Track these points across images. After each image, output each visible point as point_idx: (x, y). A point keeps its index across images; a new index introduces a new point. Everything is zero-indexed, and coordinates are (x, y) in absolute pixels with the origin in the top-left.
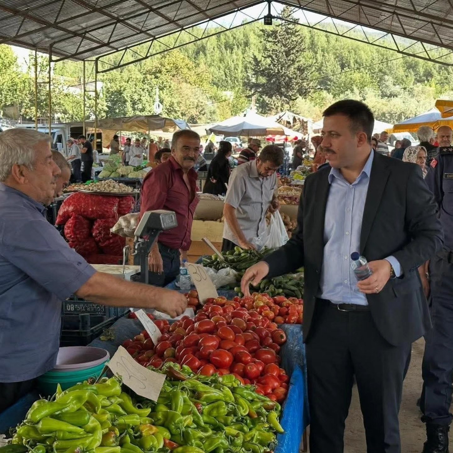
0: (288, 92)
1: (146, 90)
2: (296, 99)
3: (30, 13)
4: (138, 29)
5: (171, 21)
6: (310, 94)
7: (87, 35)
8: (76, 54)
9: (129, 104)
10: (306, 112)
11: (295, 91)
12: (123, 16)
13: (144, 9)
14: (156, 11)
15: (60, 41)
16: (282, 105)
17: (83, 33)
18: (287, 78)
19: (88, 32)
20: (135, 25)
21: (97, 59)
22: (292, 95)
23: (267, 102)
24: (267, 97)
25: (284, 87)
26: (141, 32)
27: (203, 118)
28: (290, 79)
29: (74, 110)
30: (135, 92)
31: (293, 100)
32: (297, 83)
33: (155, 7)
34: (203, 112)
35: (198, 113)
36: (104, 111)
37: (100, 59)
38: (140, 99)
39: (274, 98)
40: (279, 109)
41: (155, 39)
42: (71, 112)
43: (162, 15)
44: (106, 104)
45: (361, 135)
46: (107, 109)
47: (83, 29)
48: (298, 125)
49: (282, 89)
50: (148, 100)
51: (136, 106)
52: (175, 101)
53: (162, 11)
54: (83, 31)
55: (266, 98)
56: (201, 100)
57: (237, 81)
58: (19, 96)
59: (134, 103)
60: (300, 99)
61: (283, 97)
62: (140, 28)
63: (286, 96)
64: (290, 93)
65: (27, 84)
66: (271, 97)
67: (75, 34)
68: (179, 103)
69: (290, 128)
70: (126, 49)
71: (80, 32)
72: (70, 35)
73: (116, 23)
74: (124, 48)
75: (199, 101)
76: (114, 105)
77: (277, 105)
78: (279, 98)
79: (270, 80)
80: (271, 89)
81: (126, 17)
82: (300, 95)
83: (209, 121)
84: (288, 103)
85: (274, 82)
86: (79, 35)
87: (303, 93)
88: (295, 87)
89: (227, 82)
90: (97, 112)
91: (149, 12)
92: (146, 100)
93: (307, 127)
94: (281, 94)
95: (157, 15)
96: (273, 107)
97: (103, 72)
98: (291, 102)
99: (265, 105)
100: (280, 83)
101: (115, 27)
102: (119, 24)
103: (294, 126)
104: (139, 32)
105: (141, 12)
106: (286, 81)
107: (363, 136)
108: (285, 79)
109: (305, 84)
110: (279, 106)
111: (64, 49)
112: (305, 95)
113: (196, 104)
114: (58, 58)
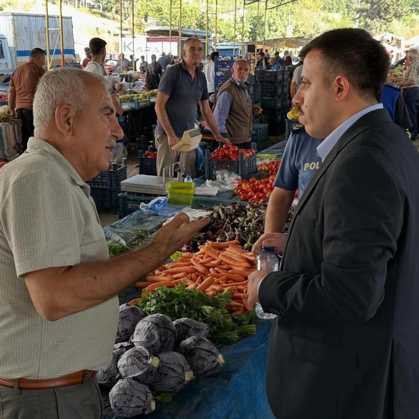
0: (386, 16)
1: (279, 15)
2: (391, 21)
6: (403, 17)
9: (266, 27)
10: (399, 31)
11: (392, 15)
16: (381, 26)
18: (386, 5)
22: (389, 18)
23: (369, 23)
24: (370, 20)
25: (383, 12)
28: (388, 5)
29: (227, 31)
30: (271, 17)
31: (390, 22)
32: (394, 9)
36: (248, 32)
38: (274, 23)
39: (375, 20)
40: (378, 29)
42: (224, 33)
44: (250, 26)
46: (250, 30)
48: (395, 42)
49: (381, 14)
50: (280, 23)
51: (271, 28)
52: (299, 23)
55: (368, 20)
56: (317, 22)
57: (341, 4)
58: (188, 21)
59: (270, 26)
60: (395, 20)
61: (382, 19)
63: (384, 19)
64: (388, 17)
65: (193, 12)
66: (372, 19)
68: (303, 25)
69: (389, 44)
75: (315, 22)
76: (255, 27)
77: (377, 26)
78: (379, 20)
79: (372, 6)
80: (373, 13)
82: (395, 18)
84: (386, 24)
85: (376, 8)
87: (398, 16)
88: (392, 12)
89: (333, 5)
90: (244, 33)
92: (278, 23)
93: (400, 43)
94: (381, 17)
96: (373, 27)
97: (269, 9)
98: (388, 23)
99: (367, 26)
100: (380, 9)
103: (392, 42)
106: (384, 7)
108: (384, 6)
109: (399, 9)
110: (378, 27)
112: (399, 18)
113: (313, 25)
114: (249, 2)
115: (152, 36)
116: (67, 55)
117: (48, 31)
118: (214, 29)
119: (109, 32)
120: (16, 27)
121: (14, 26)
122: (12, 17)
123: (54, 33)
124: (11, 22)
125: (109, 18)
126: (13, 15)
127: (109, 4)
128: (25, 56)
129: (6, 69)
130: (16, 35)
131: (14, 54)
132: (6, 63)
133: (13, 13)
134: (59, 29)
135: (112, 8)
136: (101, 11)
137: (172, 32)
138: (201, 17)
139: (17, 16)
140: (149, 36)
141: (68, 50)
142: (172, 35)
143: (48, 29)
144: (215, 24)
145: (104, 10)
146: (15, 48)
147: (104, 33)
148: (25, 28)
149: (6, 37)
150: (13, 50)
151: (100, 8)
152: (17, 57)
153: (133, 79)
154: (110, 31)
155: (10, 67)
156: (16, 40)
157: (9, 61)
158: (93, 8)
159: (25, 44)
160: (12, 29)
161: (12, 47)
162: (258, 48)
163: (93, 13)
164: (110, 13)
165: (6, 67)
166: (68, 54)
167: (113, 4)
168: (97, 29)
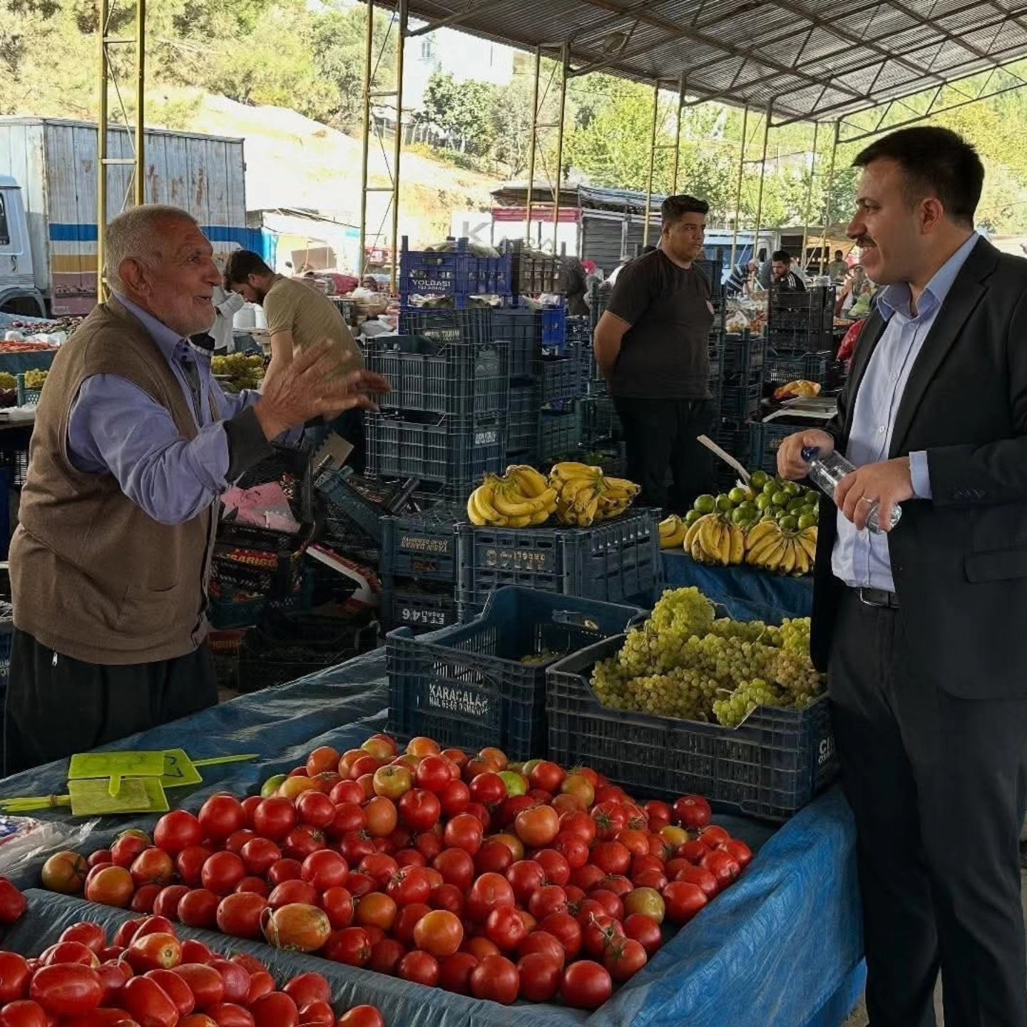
3: (755, 52)
4: (922, 70)
5: (986, 56)
7: (834, 81)
8: (813, 113)
12: (898, 49)
13: (937, 35)
14: (957, 39)
15: (787, 92)
17: (825, 79)
19: (835, 77)
20: (916, 62)
21: (840, 119)
26: (928, 74)
27: (1009, 223)
29: (764, 206)
33: (955, 32)
34: (1008, 212)
35: (998, 215)
37: (844, 120)
41: (946, 83)
43: (965, 45)
45: (928, 203)
47: (829, 71)
53: (967, 38)
54: (829, 75)
62: (926, 67)
67: (814, 80)
70: (892, 101)
71: (822, 77)
72: (807, 82)
73: (884, 61)
74: (888, 99)
81: (903, 50)
83: (1019, 229)
86: (820, 82)
91: (944, 40)
95: (955, 45)
97: (847, 142)
101: (883, 66)
102: (889, 62)
104: (922, 74)
105: (932, 40)
107: (932, 207)
111: (789, 104)
114: (781, 121)
115: (510, 205)
116: (220, 243)
117: (105, 166)
118: (732, 201)
119: (470, 203)
120: (51, 156)
121: (47, 154)
122: (41, 129)
123: (181, 180)
124: (39, 143)
125: (478, 170)
126: (46, 123)
127: (483, 137)
128: (79, 239)
129: (13, 274)
130: (52, 179)
131: (43, 235)
132: (13, 258)
133: (44, 120)
134: (132, 161)
135: (488, 147)
136: (461, 153)
137: (561, 195)
138: (701, 170)
139: (61, 129)
140: (500, 202)
141: (224, 229)
142: (561, 203)
143: (105, 161)
144: (736, 187)
145: (468, 150)
146: (45, 216)
147: (457, 203)
148: (83, 162)
149: (19, 185)
150: (41, 223)
151: (460, 146)
152: (50, 242)
153: (361, 313)
154: (472, 199)
155: (26, 268)
156: (50, 194)
157: (23, 252)
158: (443, 145)
159: (80, 208)
160: (40, 165)
161: (38, 215)
162: (809, 246)
163: (442, 157)
164: (483, 159)
165: (11, 268)
166: (224, 240)
167: (491, 136)
168: (442, 194)
